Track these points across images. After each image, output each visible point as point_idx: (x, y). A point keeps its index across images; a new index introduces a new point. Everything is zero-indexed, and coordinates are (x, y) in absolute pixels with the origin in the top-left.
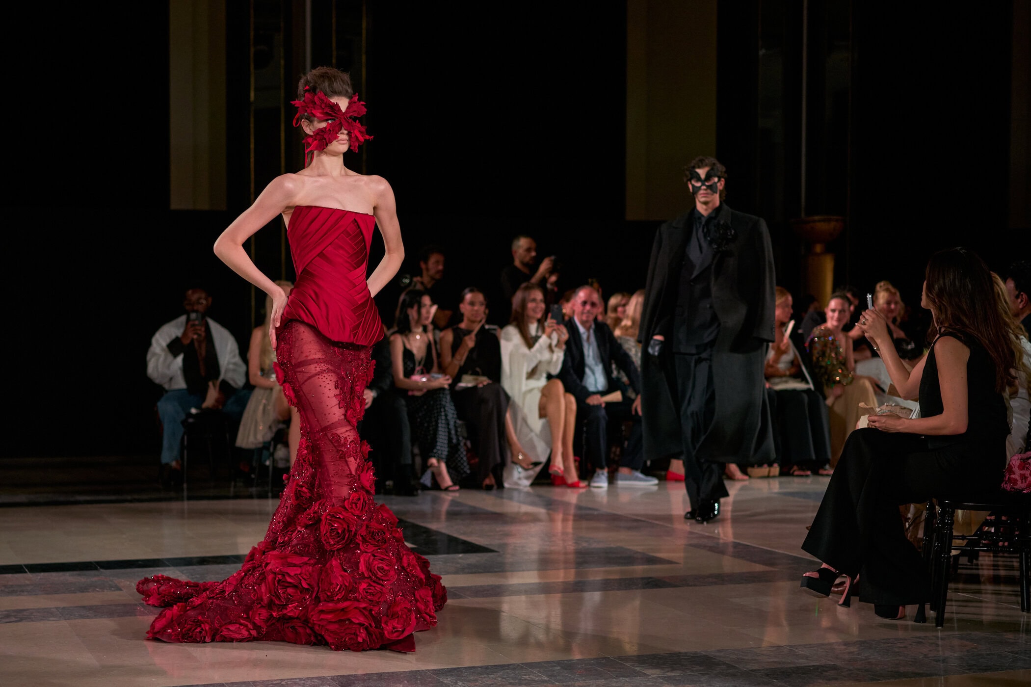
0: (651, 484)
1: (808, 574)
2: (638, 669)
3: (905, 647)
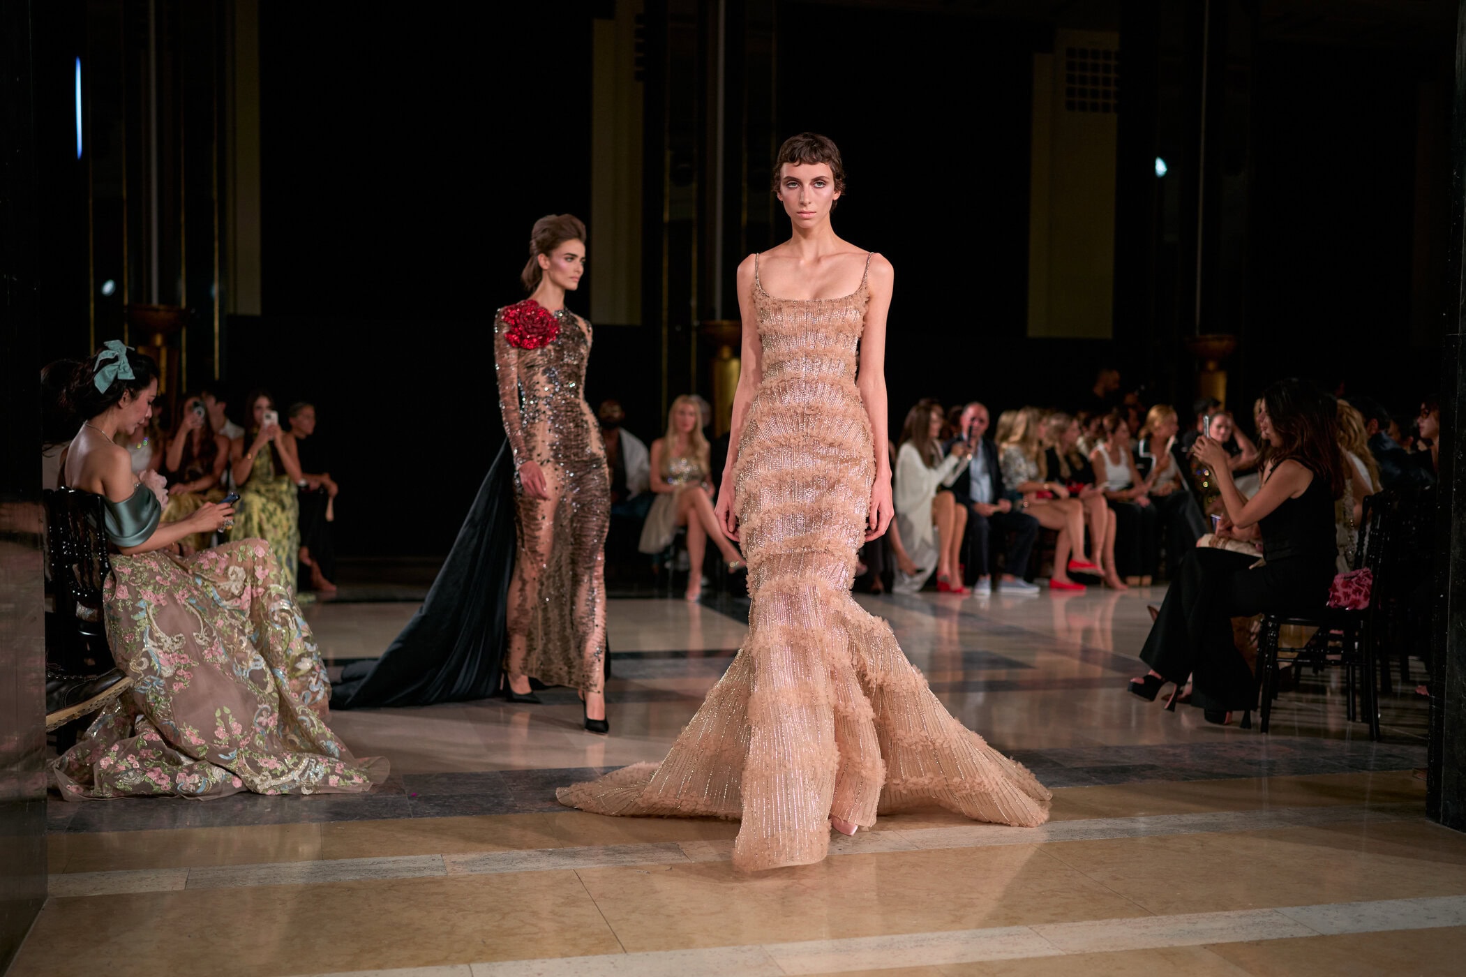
0: (1032, 591)
1: (1133, 680)
3: (1225, 751)
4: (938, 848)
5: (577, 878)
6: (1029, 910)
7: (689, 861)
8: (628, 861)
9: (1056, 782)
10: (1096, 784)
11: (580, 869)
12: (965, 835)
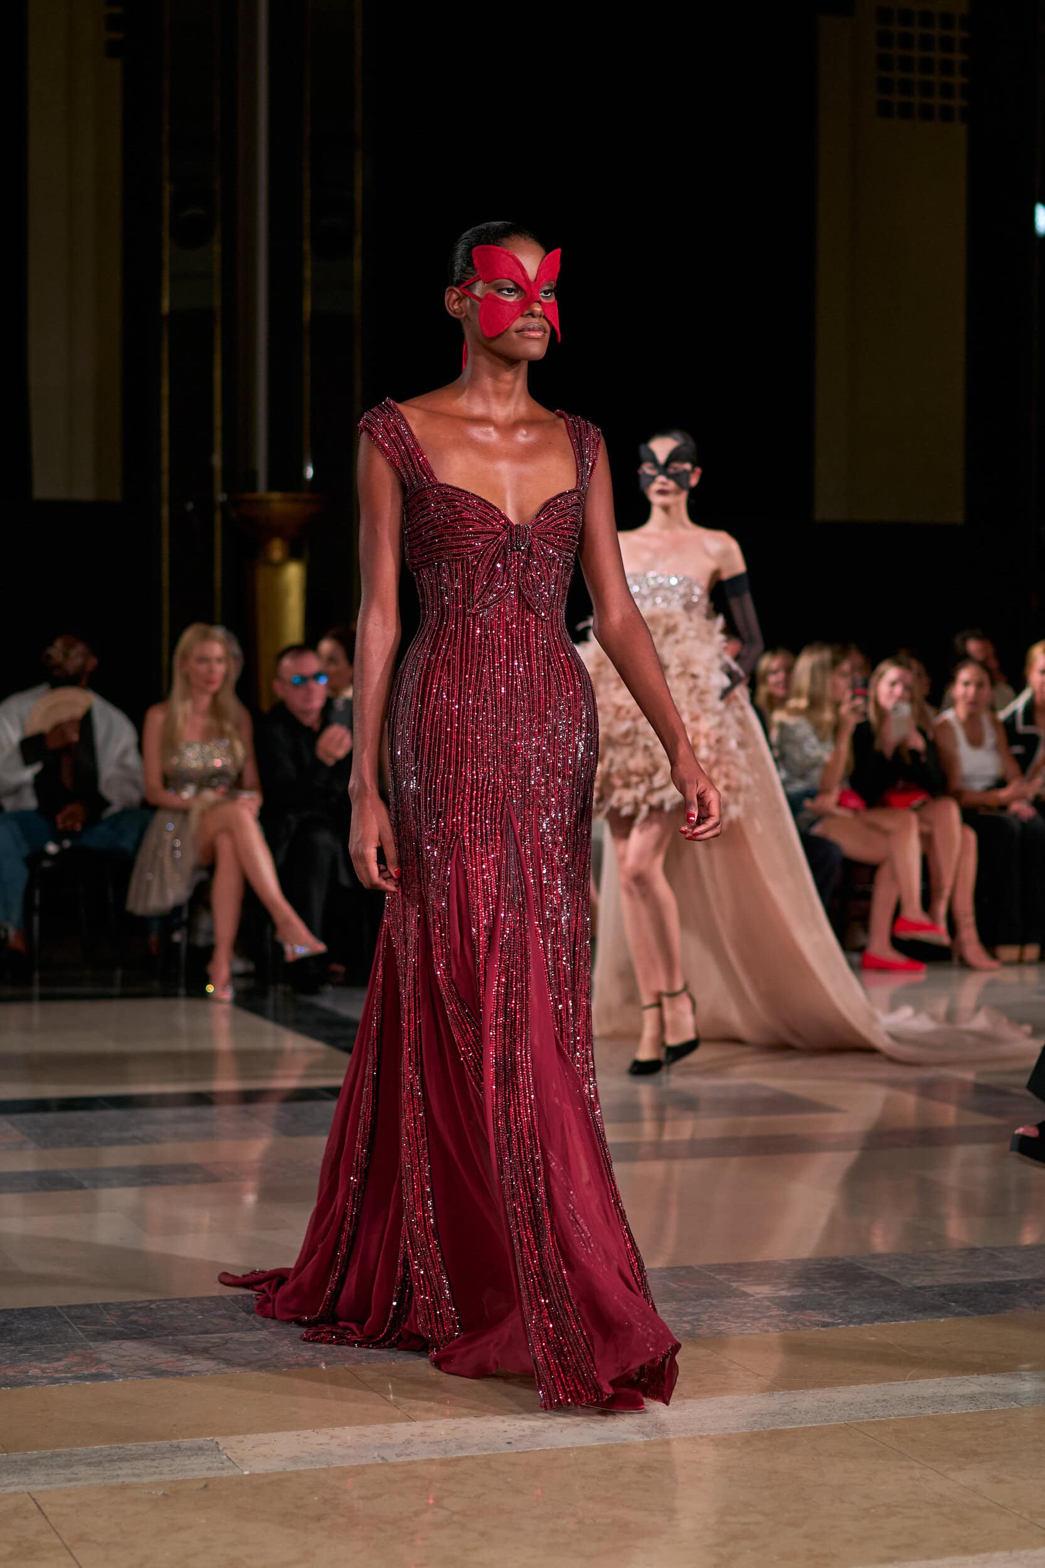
1: (1020, 1131)
2: (734, 1285)
4: (683, 1435)
5: (35, 1507)
6: (849, 1541)
7: (237, 1471)
8: (127, 1475)
9: (886, 1314)
10: (959, 1314)
11: (41, 1492)
12: (730, 1412)
